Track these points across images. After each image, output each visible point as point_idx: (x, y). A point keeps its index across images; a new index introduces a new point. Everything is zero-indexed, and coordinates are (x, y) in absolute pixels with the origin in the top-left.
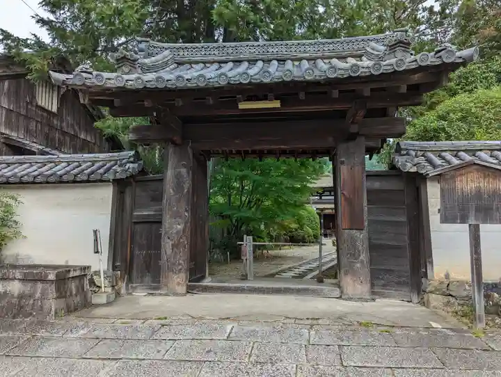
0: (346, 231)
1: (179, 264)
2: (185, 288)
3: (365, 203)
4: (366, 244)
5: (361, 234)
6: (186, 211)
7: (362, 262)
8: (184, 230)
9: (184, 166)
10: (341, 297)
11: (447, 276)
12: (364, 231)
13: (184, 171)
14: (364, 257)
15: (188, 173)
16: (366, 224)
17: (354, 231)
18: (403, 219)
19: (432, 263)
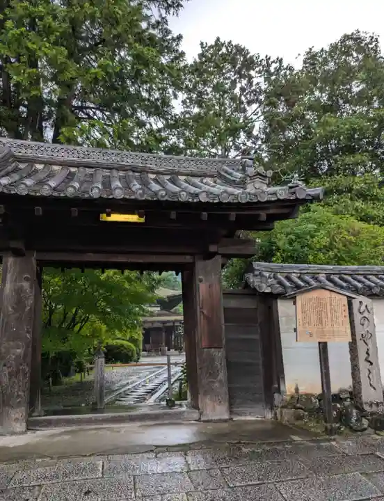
0: (205, 350)
1: (18, 396)
2: (24, 425)
3: (223, 321)
4: (224, 363)
5: (219, 352)
6: (28, 332)
7: (220, 381)
8: (25, 355)
9: (27, 279)
10: (200, 418)
11: (297, 390)
12: (222, 350)
13: (26, 285)
14: (222, 375)
15: (31, 288)
16: (224, 342)
17: (213, 349)
18: (257, 337)
19: (283, 378)
